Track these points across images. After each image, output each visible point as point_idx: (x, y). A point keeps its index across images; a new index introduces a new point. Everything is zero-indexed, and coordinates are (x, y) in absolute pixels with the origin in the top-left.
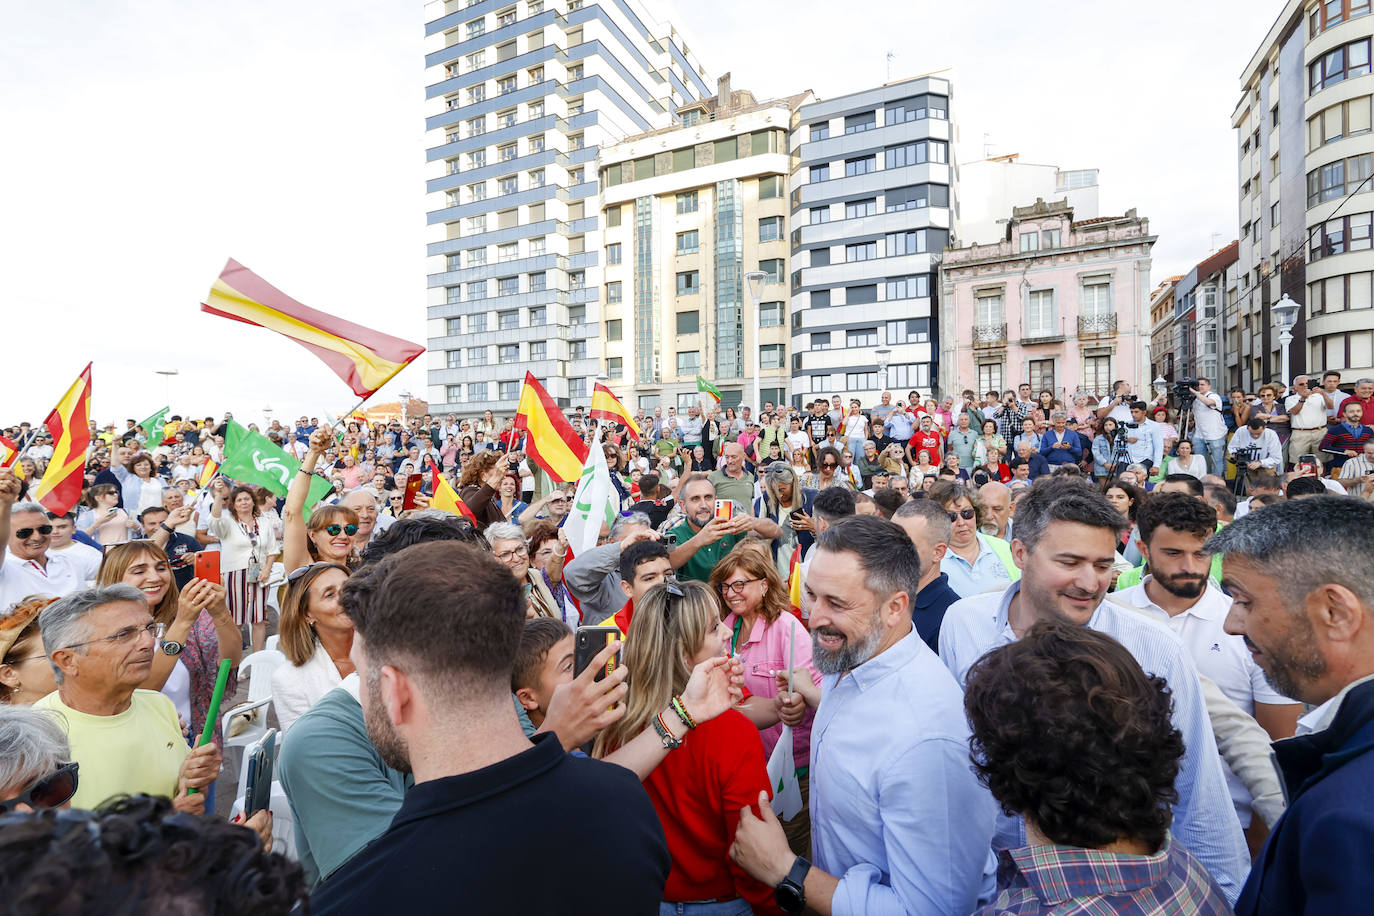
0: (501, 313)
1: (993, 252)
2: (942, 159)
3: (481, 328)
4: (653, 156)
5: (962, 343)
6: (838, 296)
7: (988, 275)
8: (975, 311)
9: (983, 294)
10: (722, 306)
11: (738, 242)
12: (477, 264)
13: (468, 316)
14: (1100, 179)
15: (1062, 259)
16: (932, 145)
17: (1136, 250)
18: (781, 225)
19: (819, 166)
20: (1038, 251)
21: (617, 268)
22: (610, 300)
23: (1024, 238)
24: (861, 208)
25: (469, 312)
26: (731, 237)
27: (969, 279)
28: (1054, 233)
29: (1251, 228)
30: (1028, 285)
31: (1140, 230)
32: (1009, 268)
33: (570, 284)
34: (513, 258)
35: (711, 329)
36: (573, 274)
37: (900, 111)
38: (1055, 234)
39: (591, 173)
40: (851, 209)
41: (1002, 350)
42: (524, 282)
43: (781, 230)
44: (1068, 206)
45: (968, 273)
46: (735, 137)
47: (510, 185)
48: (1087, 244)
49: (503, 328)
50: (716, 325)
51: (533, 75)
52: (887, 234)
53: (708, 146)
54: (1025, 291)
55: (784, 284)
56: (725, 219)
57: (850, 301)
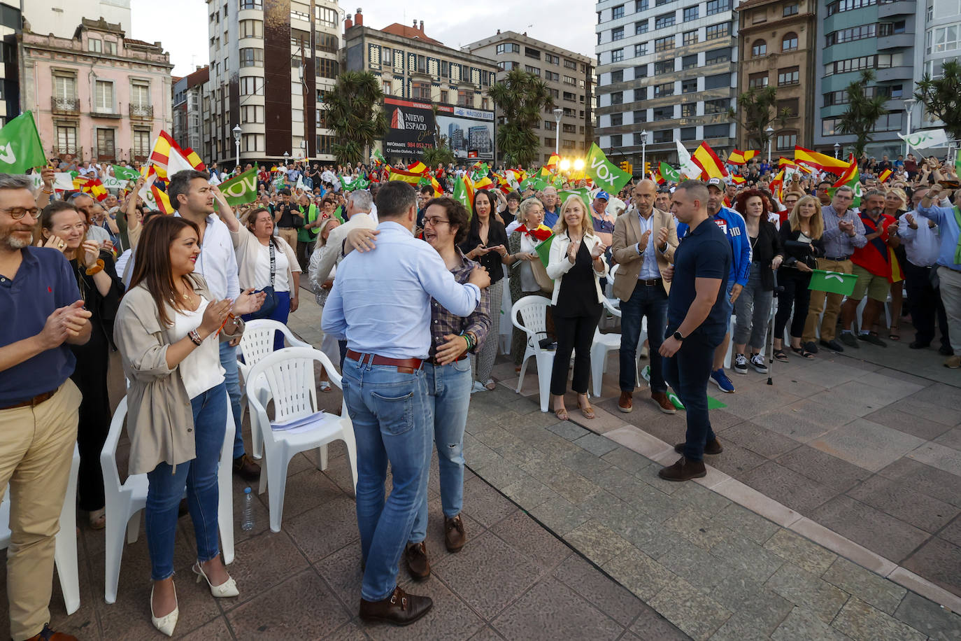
1: (67, 45)
5: (41, 108)
7: (63, 61)
9: (58, 73)
15: (118, 64)
17: (163, 70)
20: (101, 54)
23: (91, 42)
27: (48, 60)
28: (113, 44)
30: (94, 75)
31: (165, 58)
32: (80, 60)
38: (114, 46)
41: (76, 118)
45: (46, 55)
48: (134, 58)
54: (93, 79)
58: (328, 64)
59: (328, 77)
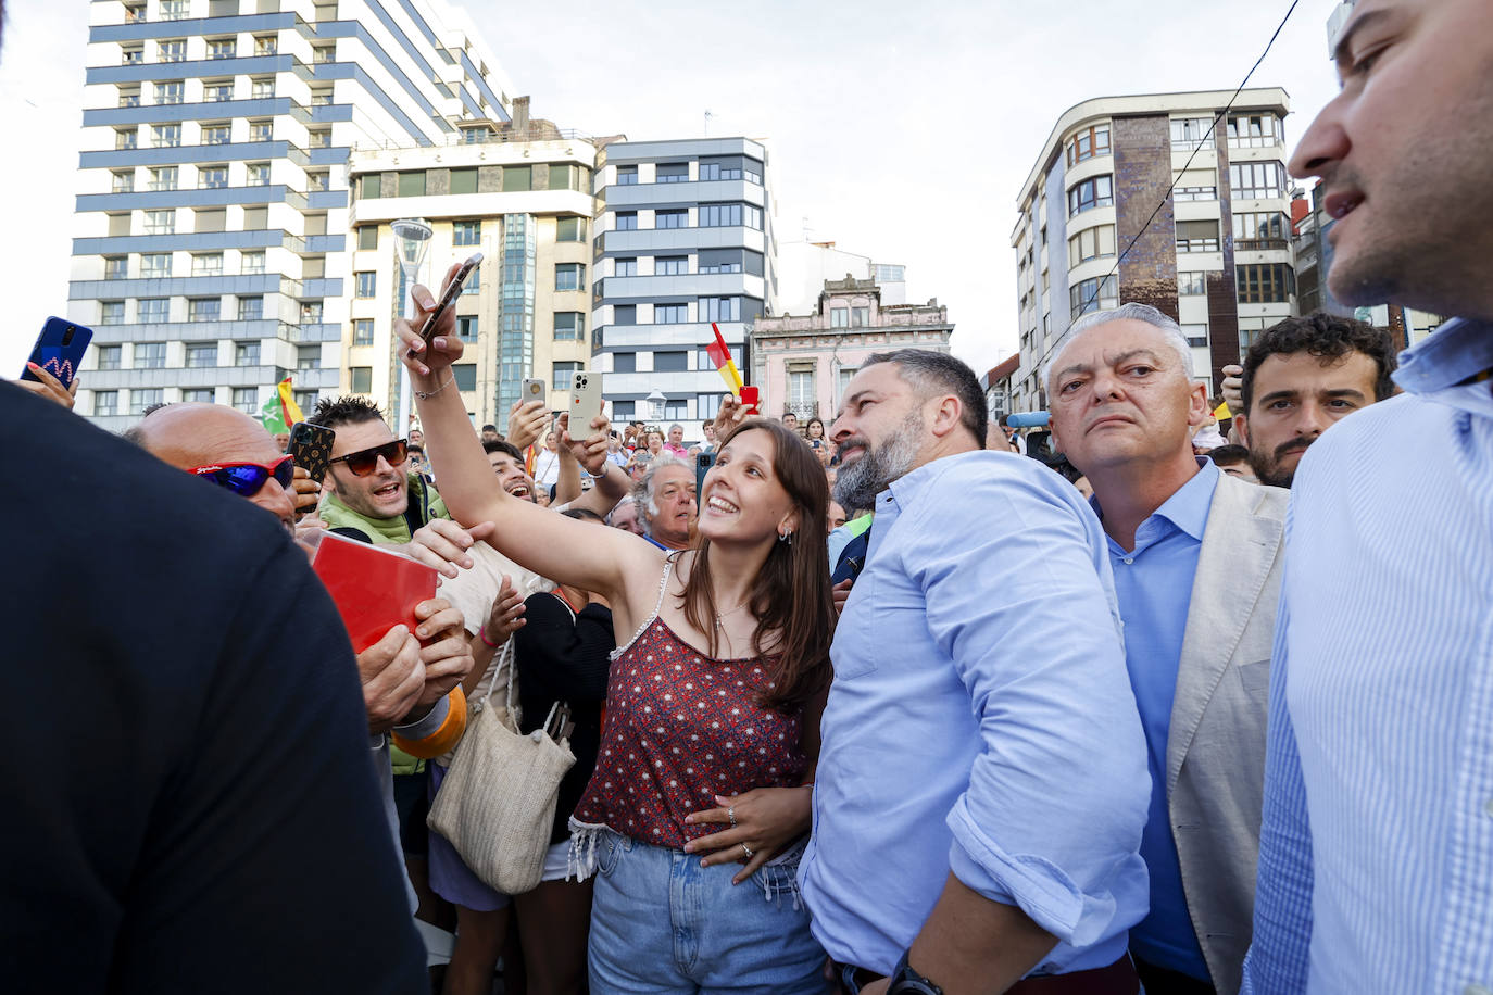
0: (190, 345)
2: (757, 225)
3: (156, 365)
4: (423, 171)
6: (645, 360)
7: (800, 349)
8: (787, 386)
10: (506, 360)
11: (529, 288)
12: (156, 274)
13: (136, 344)
14: (907, 275)
15: (870, 338)
16: (747, 209)
17: (937, 336)
18: (581, 276)
19: (626, 213)
20: (847, 328)
21: (368, 301)
22: (357, 341)
23: (835, 313)
24: (672, 265)
25: (138, 339)
26: (520, 280)
27: (781, 351)
28: (863, 310)
29: (1029, 338)
30: (839, 363)
31: (941, 317)
32: (821, 343)
33: (302, 317)
34: (215, 273)
35: (492, 388)
36: (306, 304)
37: (714, 169)
38: (864, 313)
39: (338, 178)
40: (662, 265)
42: (229, 307)
43: (581, 280)
44: (876, 285)
45: (780, 344)
46: (529, 166)
47: (218, 178)
48: (893, 326)
49: (193, 364)
50: (498, 383)
51: (262, 45)
52: (699, 297)
53: (494, 170)
54: (836, 369)
55: (584, 343)
56: (514, 258)
57: (657, 368)
58: (1266, 275)
59: (1268, 299)
